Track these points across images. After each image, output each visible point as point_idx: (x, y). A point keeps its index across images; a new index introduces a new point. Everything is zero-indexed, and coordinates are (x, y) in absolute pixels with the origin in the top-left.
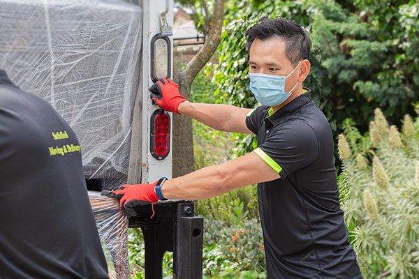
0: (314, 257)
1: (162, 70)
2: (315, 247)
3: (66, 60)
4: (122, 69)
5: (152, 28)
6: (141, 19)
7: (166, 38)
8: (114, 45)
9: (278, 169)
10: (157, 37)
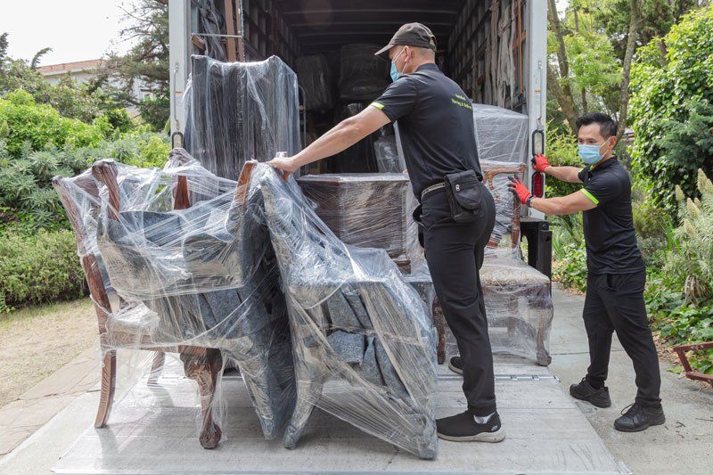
0: (612, 253)
1: (538, 149)
2: (614, 247)
3: (486, 146)
4: (517, 150)
5: (533, 127)
6: (528, 121)
7: (541, 132)
8: (513, 137)
9: (596, 202)
10: (536, 131)
